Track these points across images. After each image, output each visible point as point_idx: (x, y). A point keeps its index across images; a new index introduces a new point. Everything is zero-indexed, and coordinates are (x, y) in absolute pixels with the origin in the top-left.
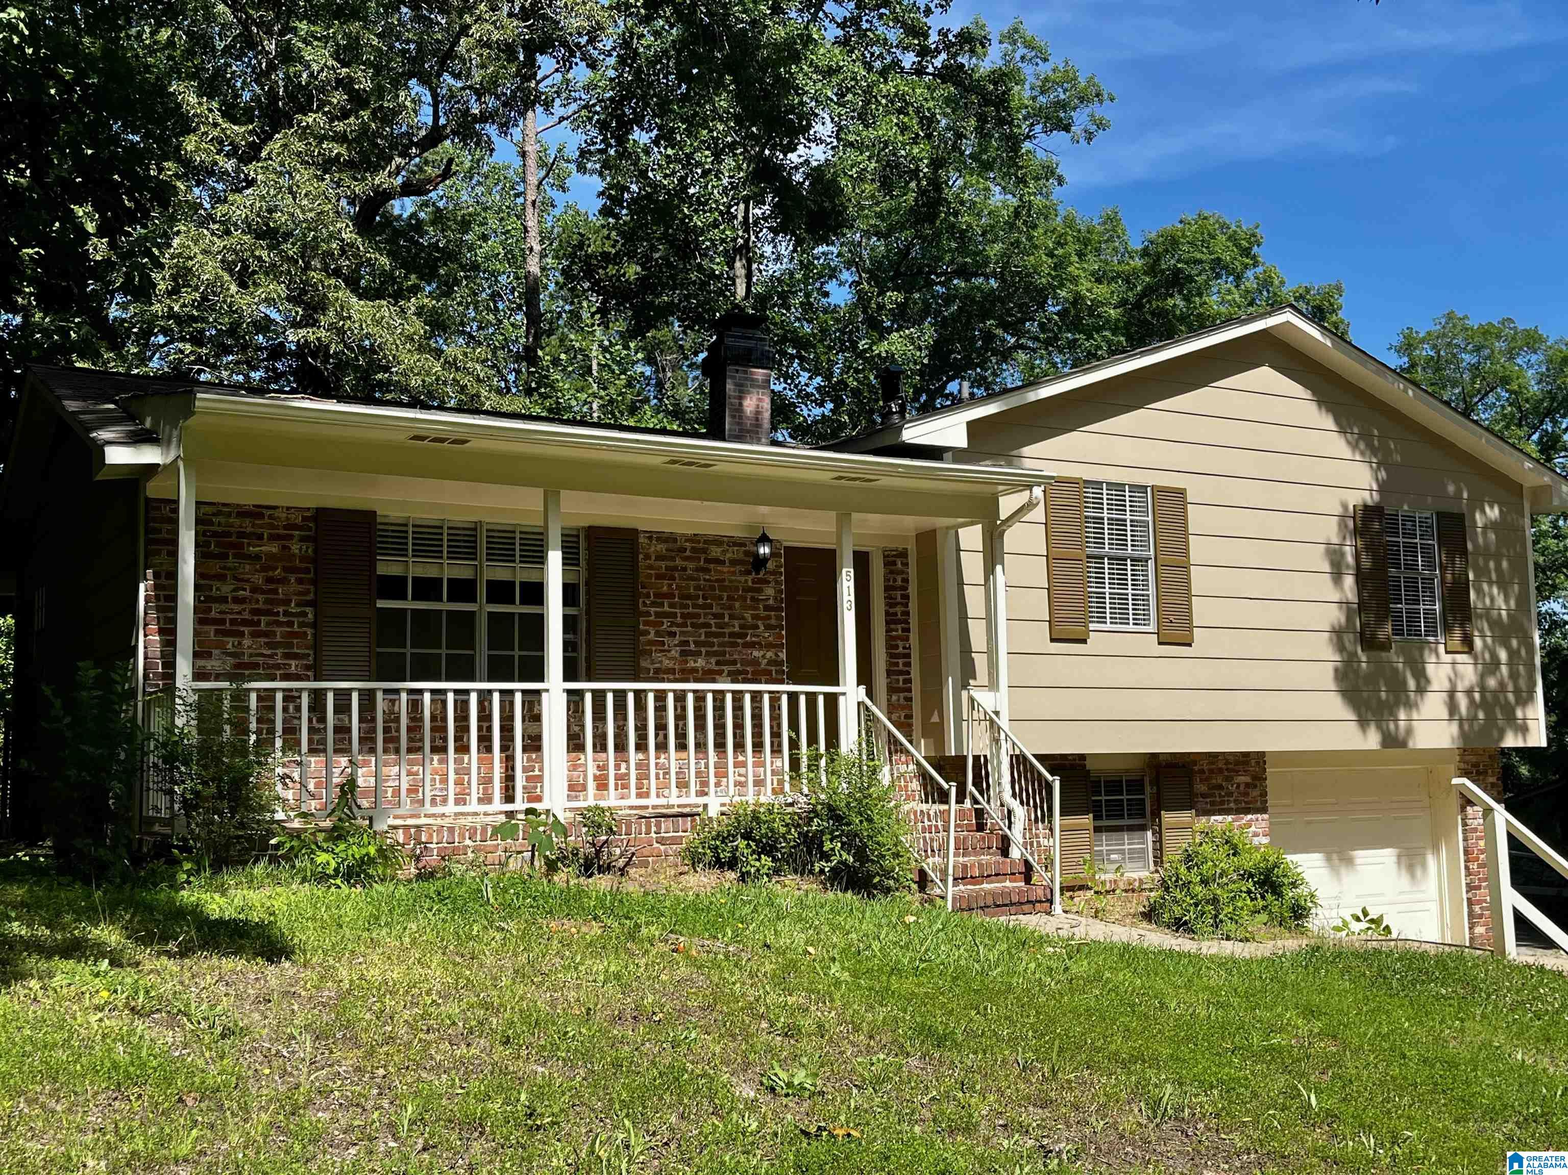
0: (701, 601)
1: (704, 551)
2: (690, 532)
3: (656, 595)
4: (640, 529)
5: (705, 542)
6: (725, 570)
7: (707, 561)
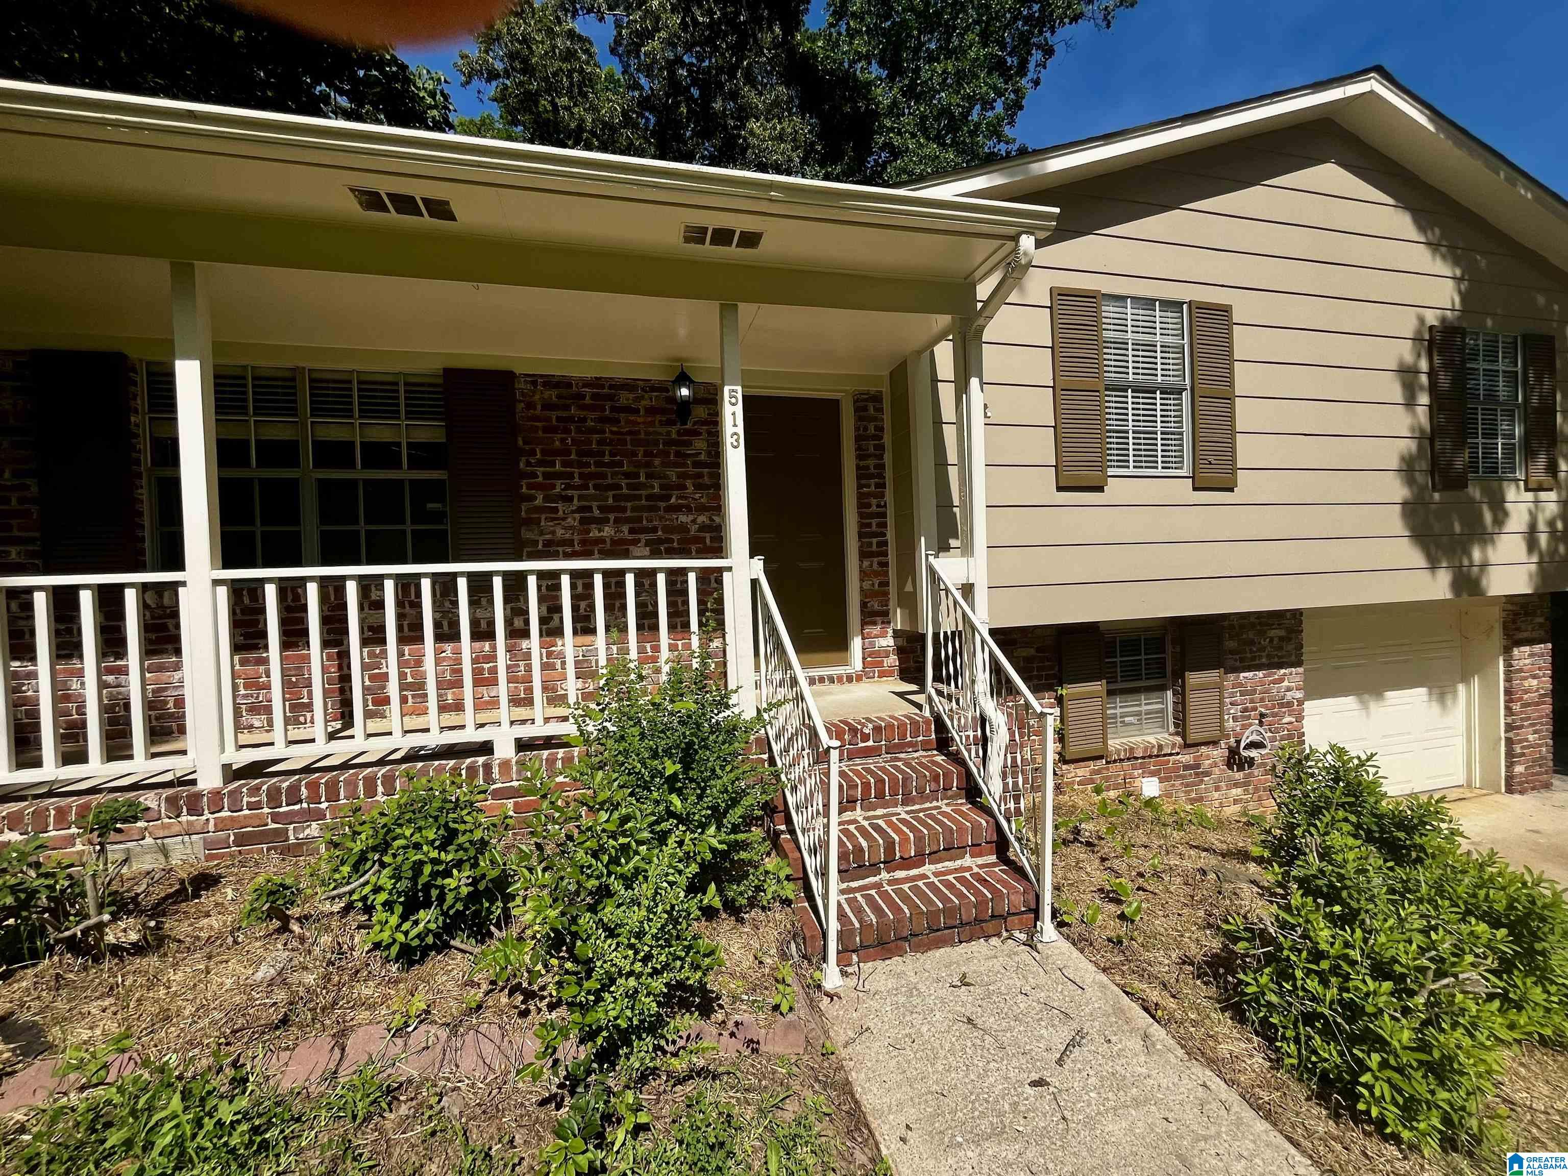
0: (607, 459)
1: (611, 398)
2: (590, 374)
3: (543, 452)
4: (518, 371)
5: (611, 387)
6: (639, 420)
7: (613, 409)
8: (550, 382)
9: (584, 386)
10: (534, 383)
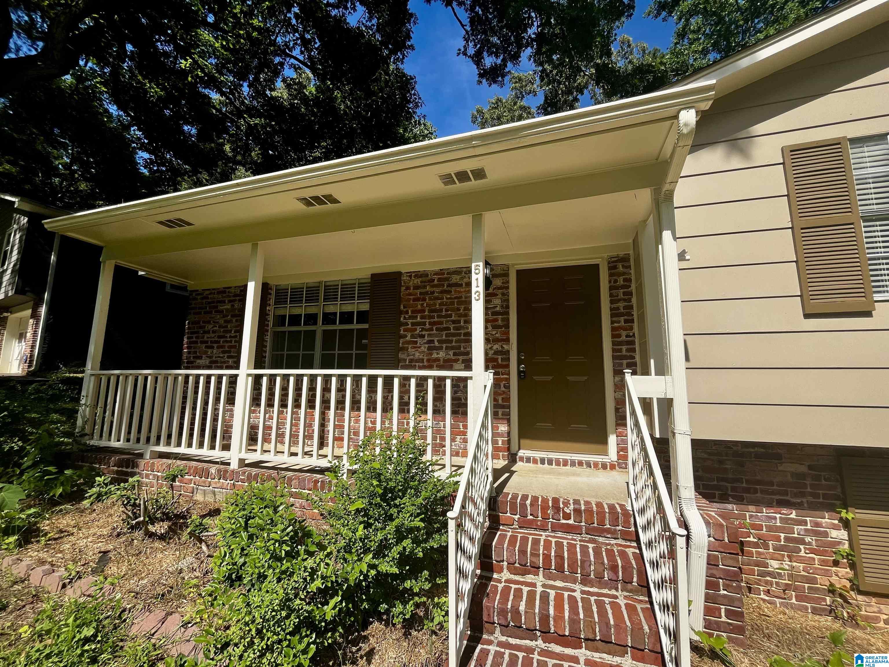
3: (413, 312)
4: (403, 271)
6: (462, 290)
7: (449, 285)
8: (418, 275)
9: (434, 275)
10: (410, 276)
